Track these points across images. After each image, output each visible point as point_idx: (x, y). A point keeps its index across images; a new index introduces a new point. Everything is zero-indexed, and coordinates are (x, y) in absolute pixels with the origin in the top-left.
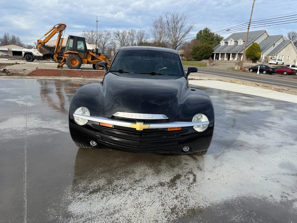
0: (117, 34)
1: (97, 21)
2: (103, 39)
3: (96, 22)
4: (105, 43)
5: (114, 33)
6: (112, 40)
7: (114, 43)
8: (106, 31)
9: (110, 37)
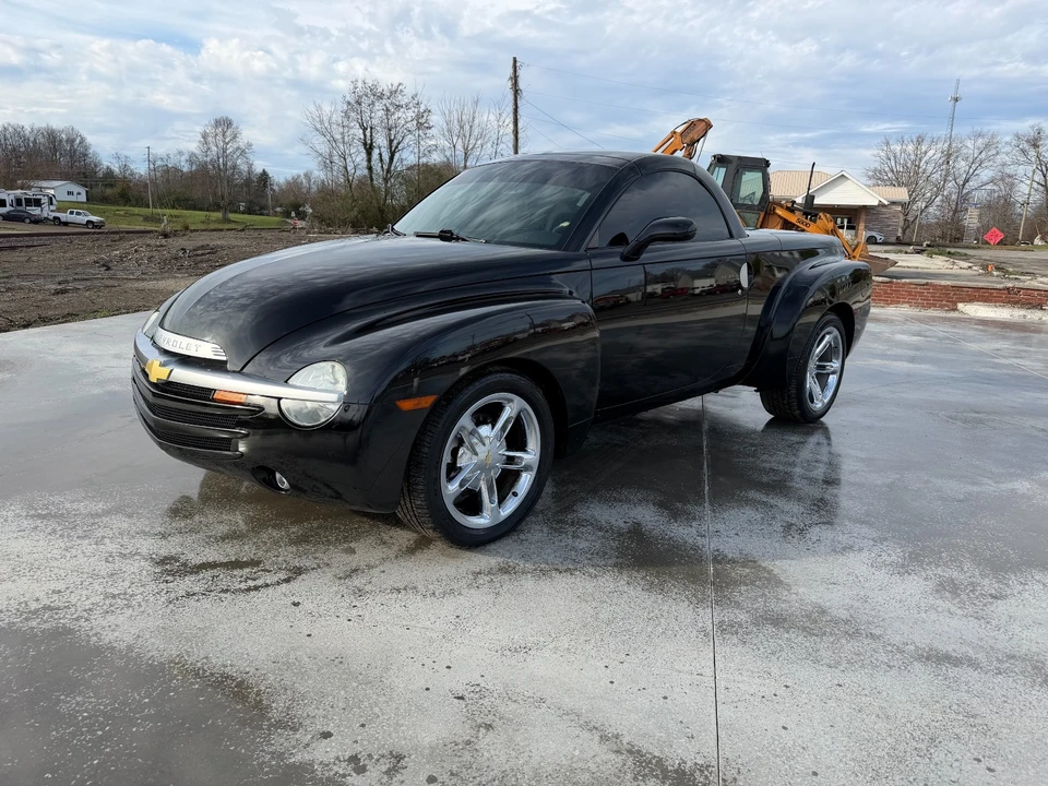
0: (1028, 141)
1: (956, 100)
2: (963, 163)
3: (953, 102)
4: (967, 181)
5: (1018, 137)
6: (1004, 165)
7: (1009, 176)
8: (980, 135)
9: (998, 153)
